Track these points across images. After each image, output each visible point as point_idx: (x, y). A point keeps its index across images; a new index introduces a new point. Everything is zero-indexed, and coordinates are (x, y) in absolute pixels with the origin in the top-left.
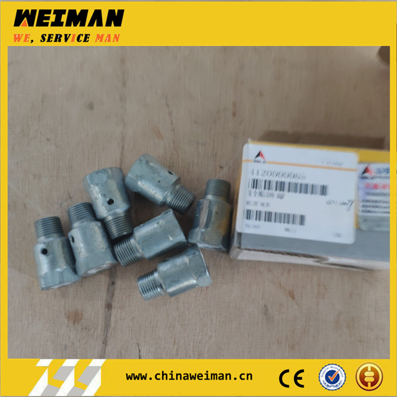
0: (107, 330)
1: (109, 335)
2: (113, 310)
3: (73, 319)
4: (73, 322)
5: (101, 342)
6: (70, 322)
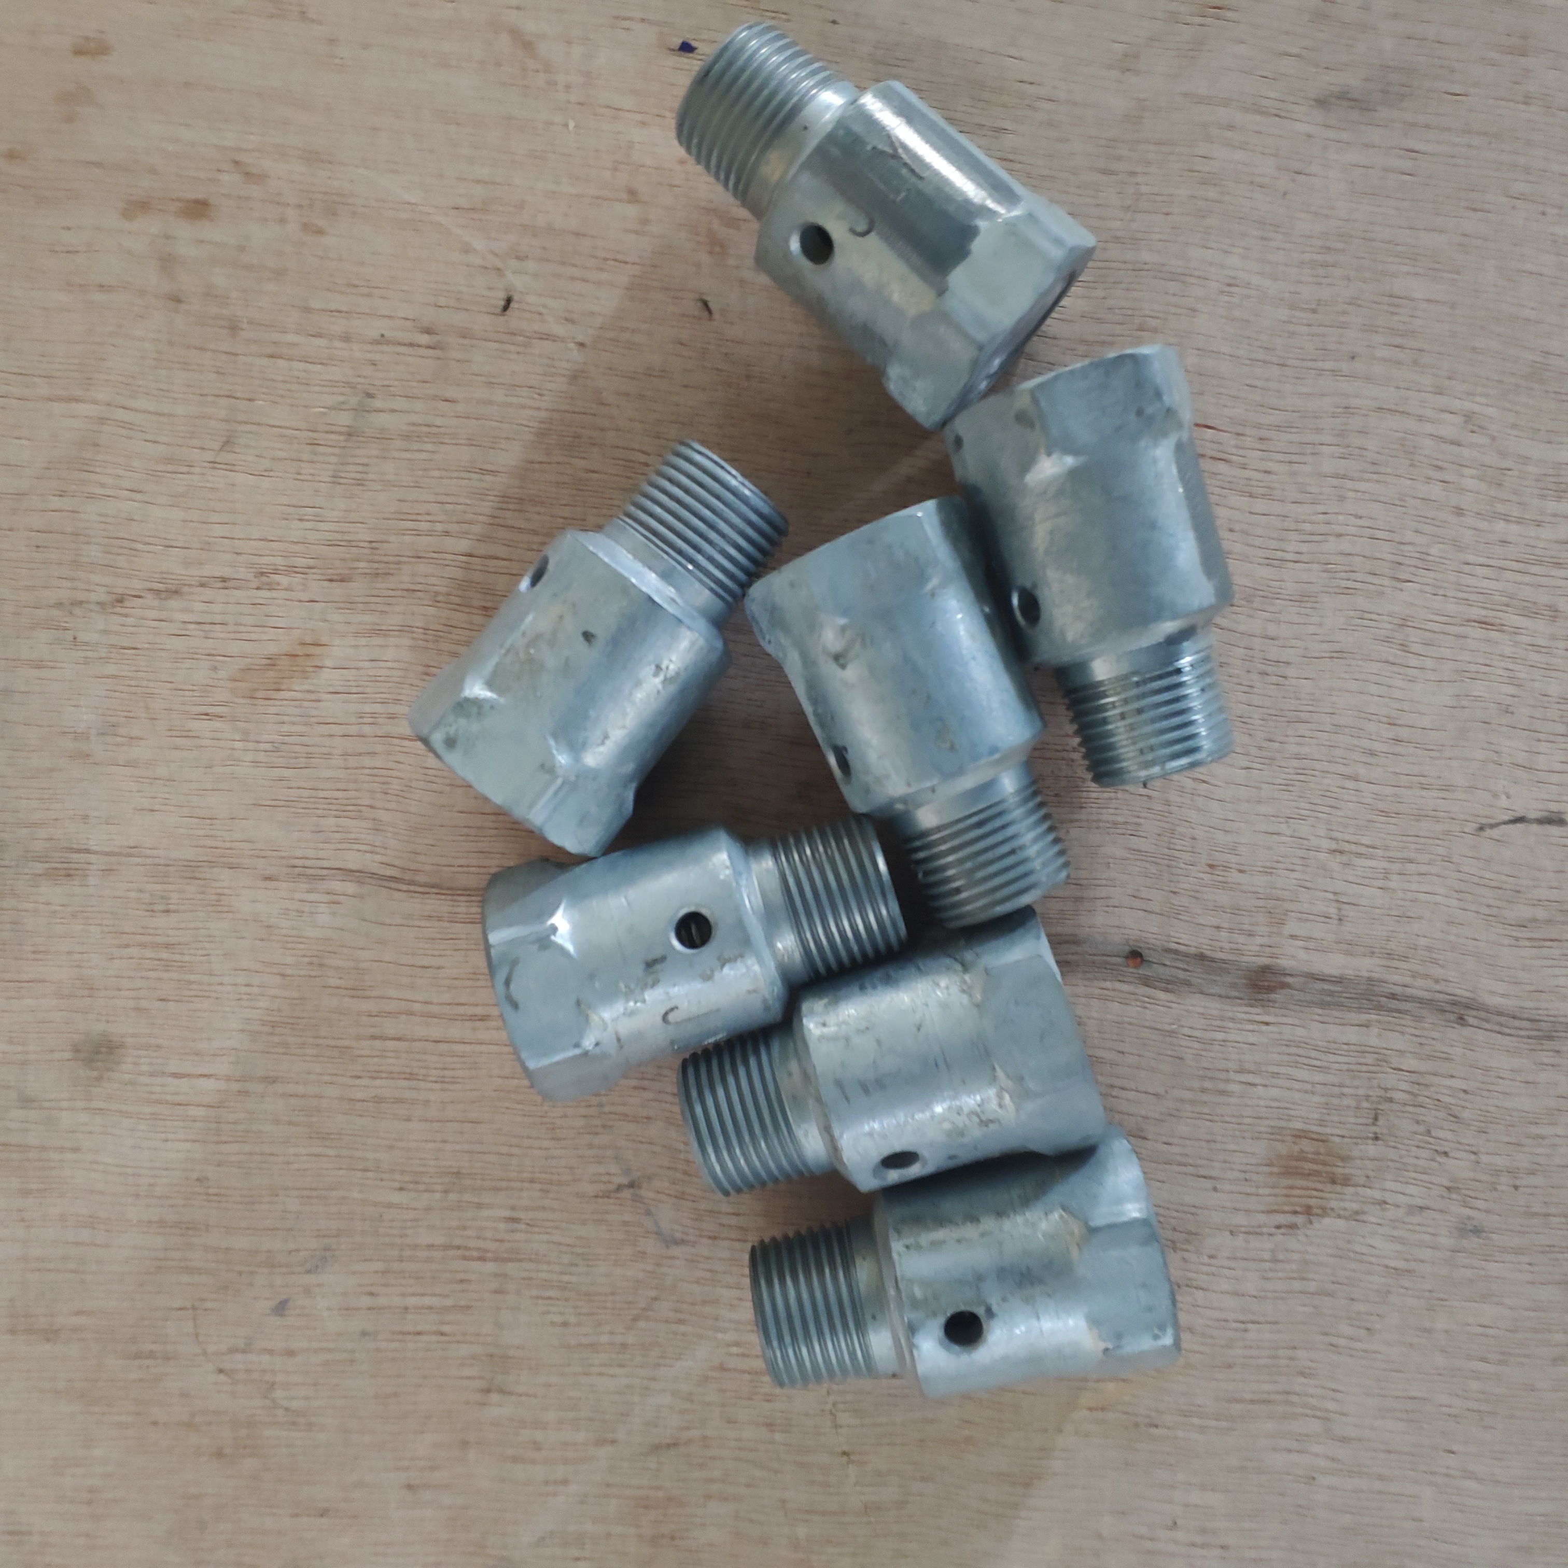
0: (1393, 996)
1: (1420, 986)
2: (1284, 963)
3: (1319, 1186)
4: (1338, 1188)
5: (1456, 1033)
6: (1333, 1204)
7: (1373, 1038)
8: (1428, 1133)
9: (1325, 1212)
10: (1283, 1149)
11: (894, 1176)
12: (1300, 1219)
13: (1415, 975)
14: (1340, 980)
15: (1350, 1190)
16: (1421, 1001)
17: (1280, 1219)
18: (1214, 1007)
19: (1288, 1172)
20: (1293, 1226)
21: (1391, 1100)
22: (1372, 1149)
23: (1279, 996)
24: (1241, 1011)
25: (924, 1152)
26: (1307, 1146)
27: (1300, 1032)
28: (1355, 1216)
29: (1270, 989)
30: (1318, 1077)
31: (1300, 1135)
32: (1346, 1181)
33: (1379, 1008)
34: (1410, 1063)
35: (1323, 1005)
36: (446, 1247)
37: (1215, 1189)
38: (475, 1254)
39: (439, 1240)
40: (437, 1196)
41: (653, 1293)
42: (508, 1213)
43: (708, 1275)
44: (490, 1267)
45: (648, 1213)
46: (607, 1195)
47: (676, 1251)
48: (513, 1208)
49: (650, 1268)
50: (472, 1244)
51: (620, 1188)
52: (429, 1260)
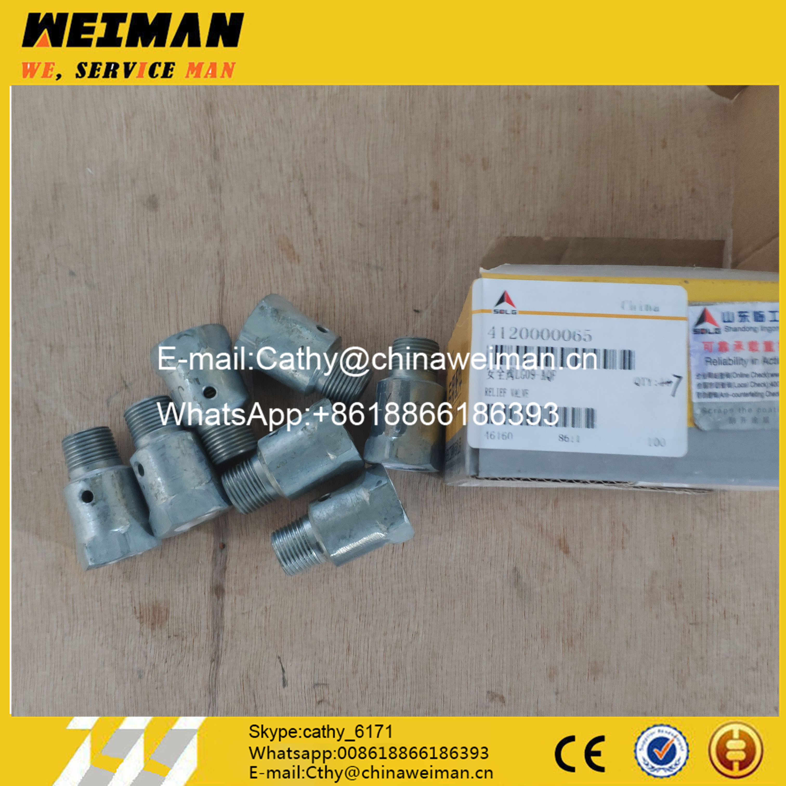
0: (218, 636)
1: (222, 645)
2: (226, 597)
3: (150, 620)
4: (150, 626)
5: (208, 659)
6: (145, 625)
7: (204, 631)
8: (173, 655)
9: (141, 623)
10: (162, 605)
11: (136, 469)
12: (138, 615)
13: (227, 642)
14: (222, 616)
15: (150, 630)
16: (218, 646)
17: (138, 608)
18: (209, 575)
19: (154, 608)
20: (135, 612)
21: (183, 640)
22: (165, 636)
23: (215, 597)
24: (208, 585)
25: (144, 477)
26: (164, 614)
27: (203, 605)
28: (141, 634)
29: (217, 593)
30: (188, 614)
31: (167, 611)
32: (153, 629)
33: (214, 631)
34: (196, 644)
35: (213, 612)
36: (99, 326)
37: (145, 584)
38: (97, 336)
39: (101, 324)
40: (116, 321)
41: (90, 398)
42: (112, 345)
43: (98, 416)
44: (93, 342)
45: (117, 393)
46: (122, 378)
47: (105, 404)
48: (114, 347)
49: (98, 396)
50: (101, 335)
51: (125, 382)
52: (93, 321)
